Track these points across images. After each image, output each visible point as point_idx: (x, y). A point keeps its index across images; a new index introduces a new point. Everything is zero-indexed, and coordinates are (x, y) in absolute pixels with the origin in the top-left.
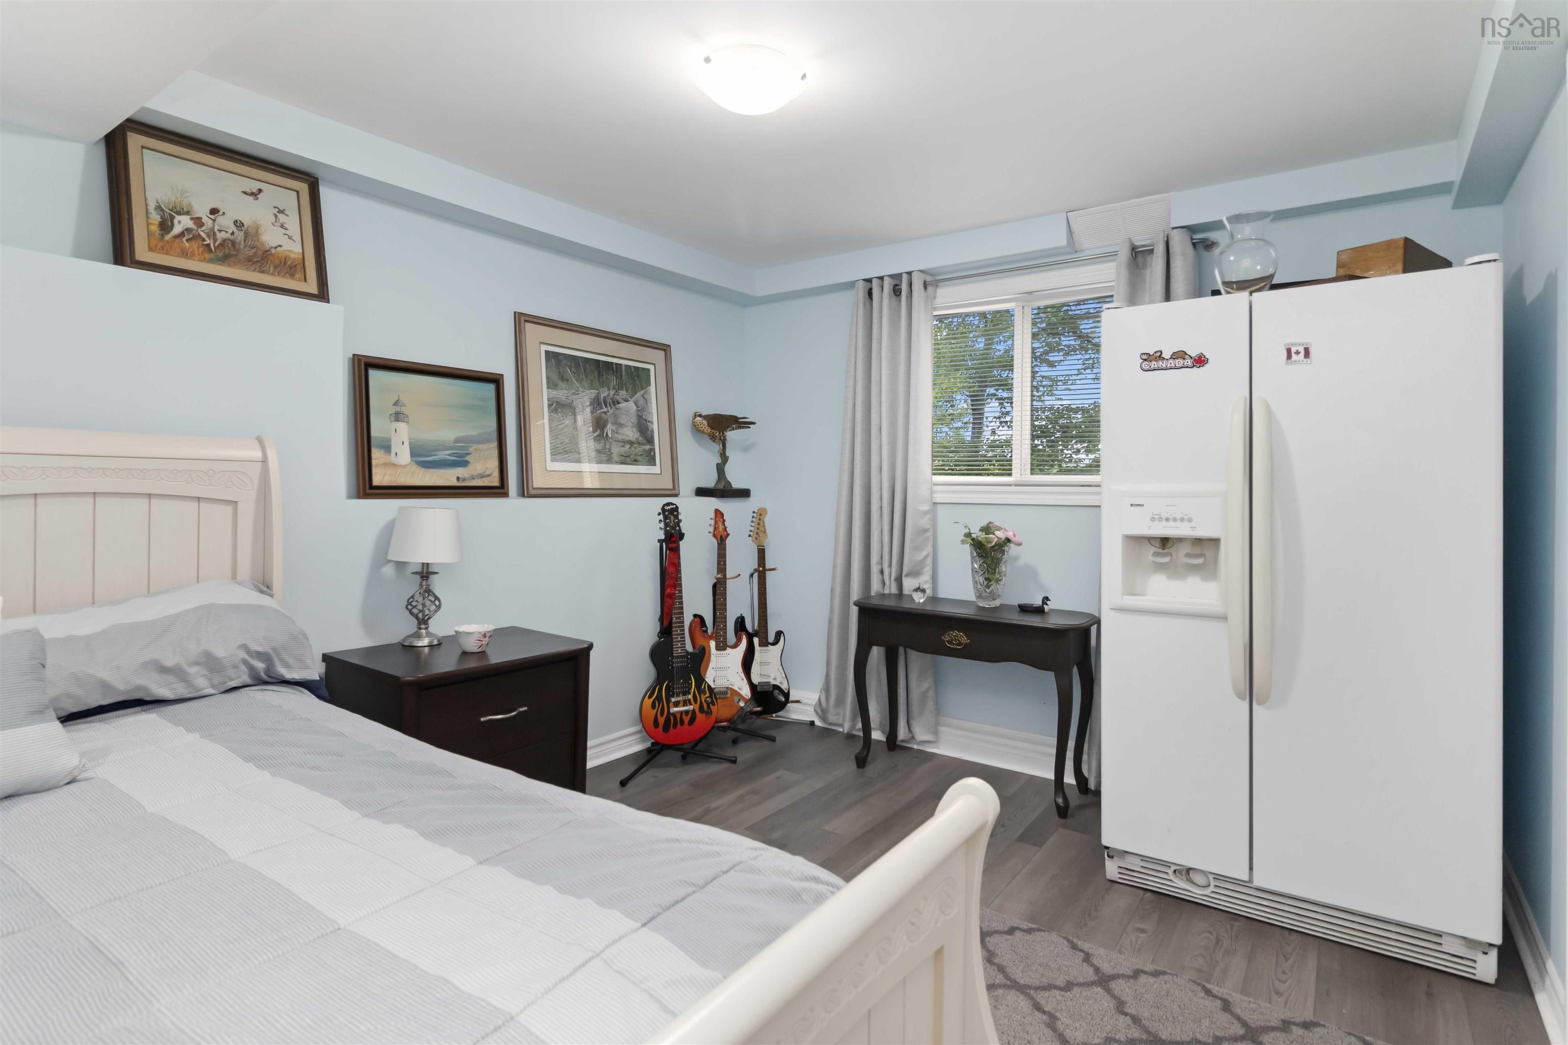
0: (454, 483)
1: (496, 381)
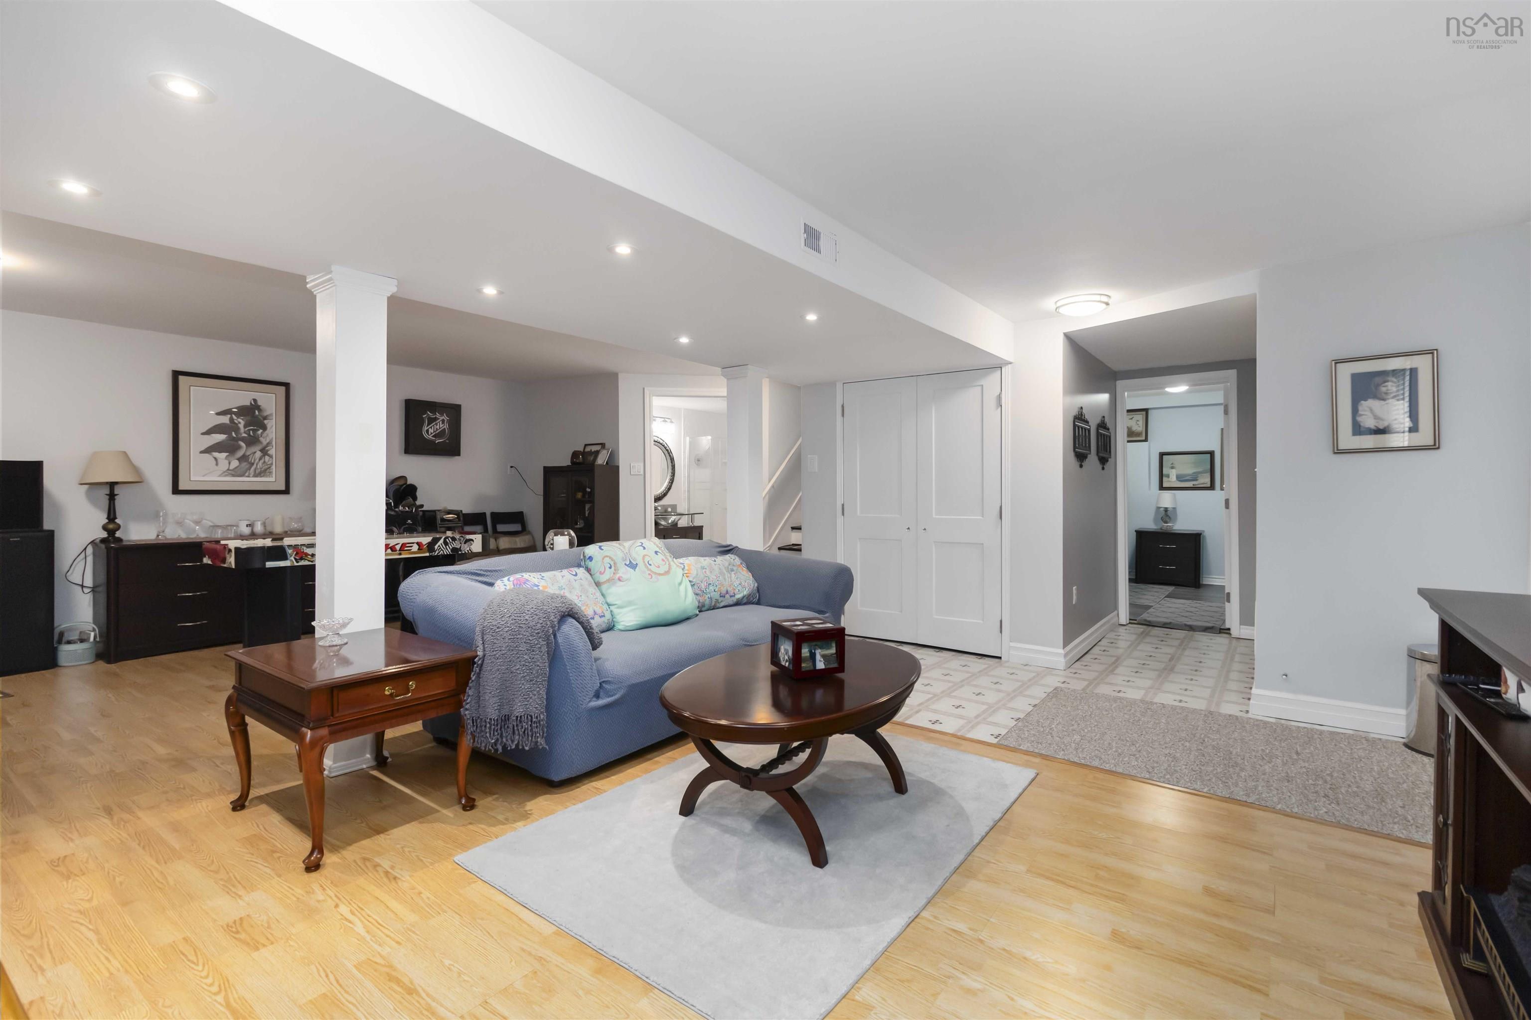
0: (1192, 486)
1: (1212, 454)
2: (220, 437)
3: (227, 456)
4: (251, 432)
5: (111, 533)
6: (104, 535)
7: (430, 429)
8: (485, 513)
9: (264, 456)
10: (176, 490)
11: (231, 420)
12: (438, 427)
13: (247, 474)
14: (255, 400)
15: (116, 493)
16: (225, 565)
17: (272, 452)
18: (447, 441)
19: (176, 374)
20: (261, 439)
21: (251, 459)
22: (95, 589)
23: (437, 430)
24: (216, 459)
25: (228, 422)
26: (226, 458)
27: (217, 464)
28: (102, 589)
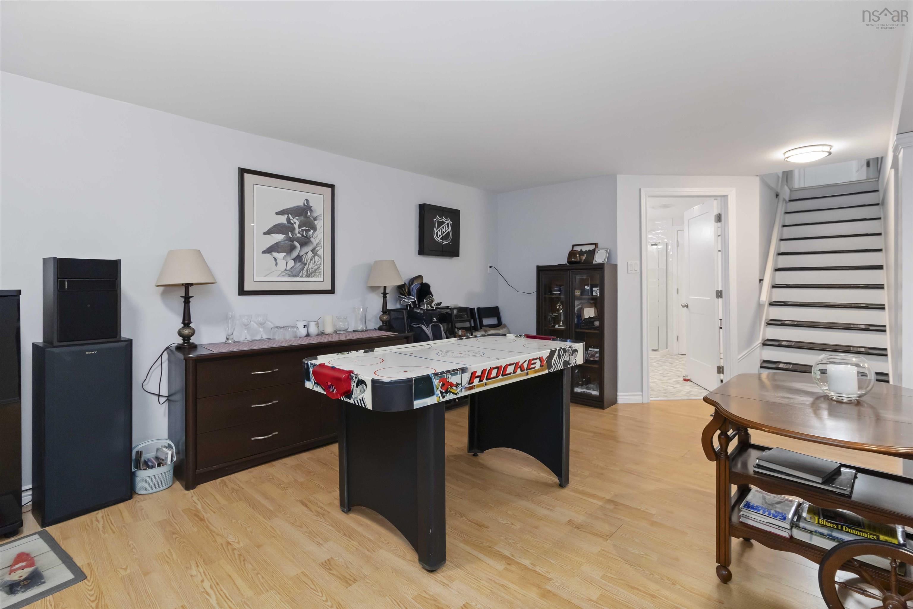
2: (279, 237)
3: (285, 256)
4: (304, 232)
5: (186, 338)
6: (180, 340)
7: (439, 232)
8: (474, 308)
9: (314, 256)
10: (242, 292)
11: (288, 220)
12: (444, 230)
13: (300, 275)
14: (307, 201)
15: (190, 295)
16: (351, 401)
17: (320, 252)
18: (451, 243)
19: (242, 172)
20: (312, 239)
21: (304, 260)
22: (170, 398)
23: (444, 233)
24: (275, 259)
25: (285, 222)
26: (284, 258)
27: (276, 265)
28: (179, 398)
